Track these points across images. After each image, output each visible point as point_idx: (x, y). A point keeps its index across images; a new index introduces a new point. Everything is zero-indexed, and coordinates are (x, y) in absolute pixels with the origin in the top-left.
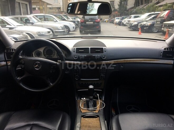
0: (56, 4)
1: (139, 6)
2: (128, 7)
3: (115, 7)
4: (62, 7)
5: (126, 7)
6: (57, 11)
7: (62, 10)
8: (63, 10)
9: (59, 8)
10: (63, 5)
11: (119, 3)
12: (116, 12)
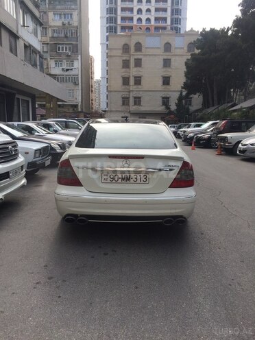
0: (71, 99)
1: (208, 107)
2: (192, 109)
3: (171, 107)
4: (80, 104)
5: (188, 109)
6: (71, 110)
7: (80, 110)
8: (82, 109)
9: (76, 106)
10: (82, 102)
11: (177, 102)
12: (172, 116)
